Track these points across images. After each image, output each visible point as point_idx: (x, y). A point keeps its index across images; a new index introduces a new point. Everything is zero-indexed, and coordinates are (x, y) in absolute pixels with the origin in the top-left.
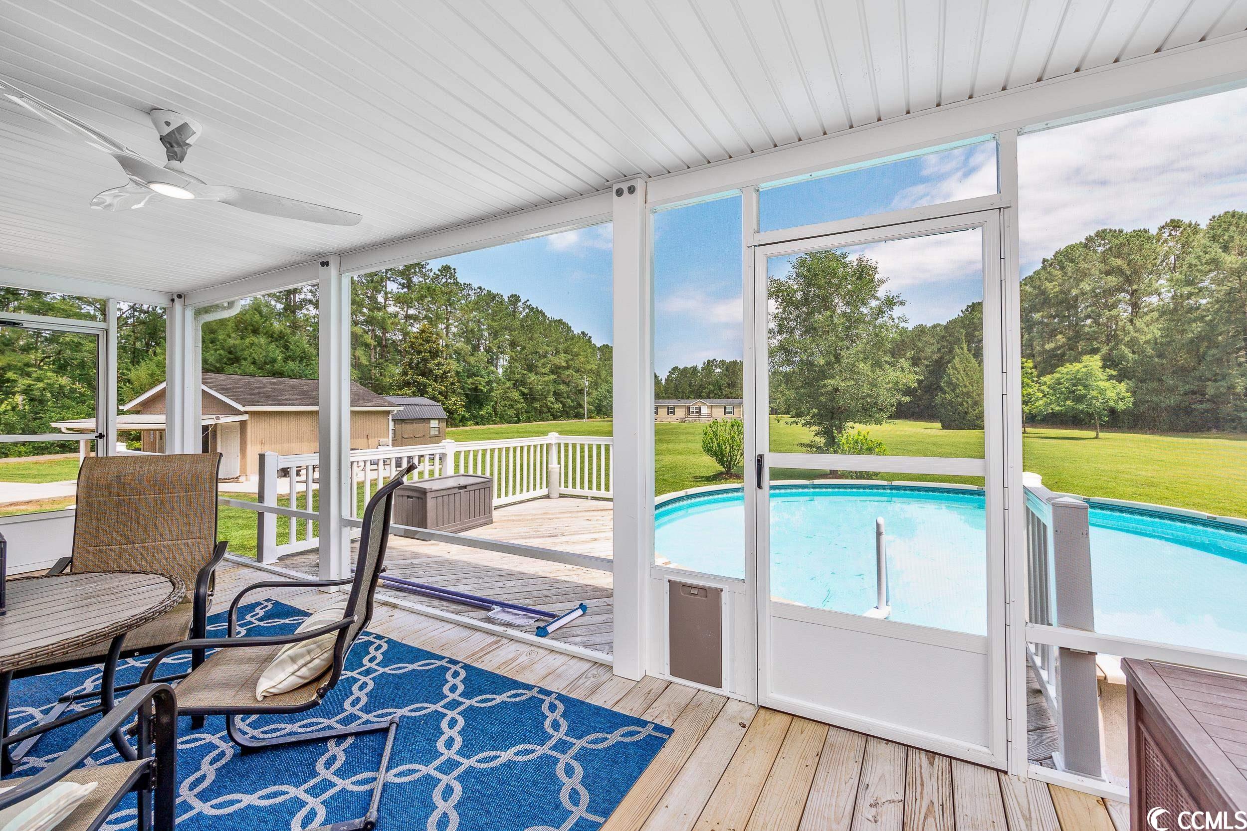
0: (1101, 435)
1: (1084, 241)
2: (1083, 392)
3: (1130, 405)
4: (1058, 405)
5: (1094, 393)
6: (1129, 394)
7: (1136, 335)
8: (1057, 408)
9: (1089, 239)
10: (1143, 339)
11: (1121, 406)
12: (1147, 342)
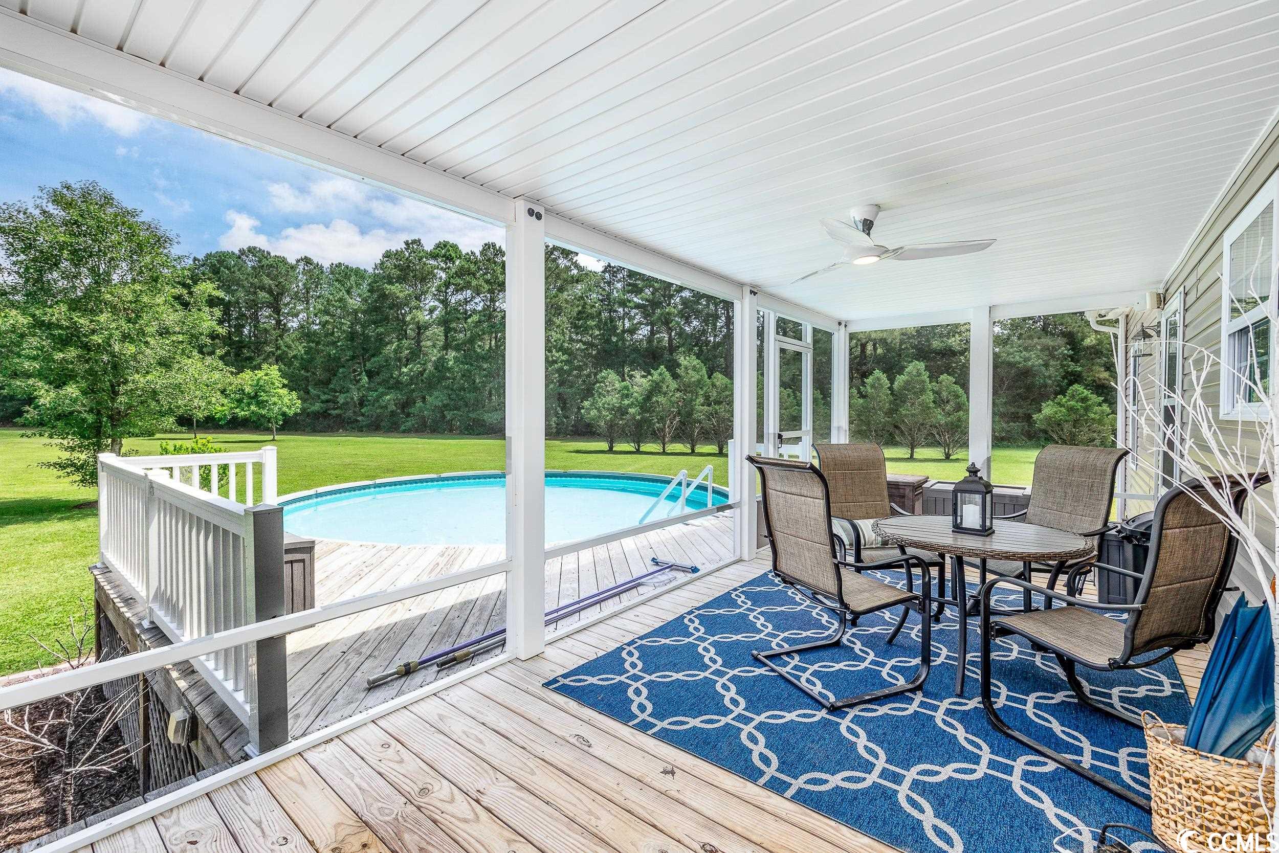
0: (277, 437)
1: (237, 252)
2: (266, 398)
3: (299, 411)
4: (243, 410)
5: (275, 399)
6: (300, 401)
7: (286, 349)
8: (243, 413)
9: (242, 252)
10: (291, 354)
11: (291, 412)
12: (295, 357)
